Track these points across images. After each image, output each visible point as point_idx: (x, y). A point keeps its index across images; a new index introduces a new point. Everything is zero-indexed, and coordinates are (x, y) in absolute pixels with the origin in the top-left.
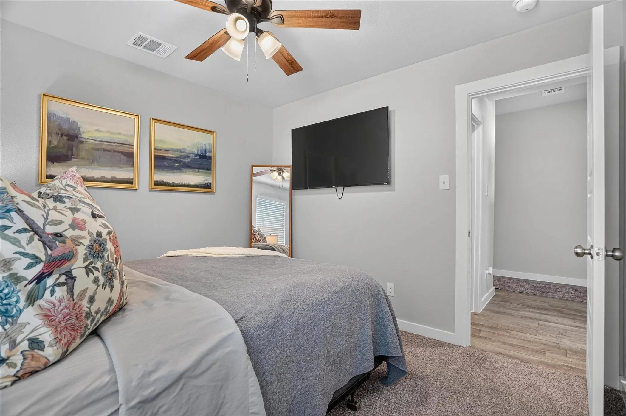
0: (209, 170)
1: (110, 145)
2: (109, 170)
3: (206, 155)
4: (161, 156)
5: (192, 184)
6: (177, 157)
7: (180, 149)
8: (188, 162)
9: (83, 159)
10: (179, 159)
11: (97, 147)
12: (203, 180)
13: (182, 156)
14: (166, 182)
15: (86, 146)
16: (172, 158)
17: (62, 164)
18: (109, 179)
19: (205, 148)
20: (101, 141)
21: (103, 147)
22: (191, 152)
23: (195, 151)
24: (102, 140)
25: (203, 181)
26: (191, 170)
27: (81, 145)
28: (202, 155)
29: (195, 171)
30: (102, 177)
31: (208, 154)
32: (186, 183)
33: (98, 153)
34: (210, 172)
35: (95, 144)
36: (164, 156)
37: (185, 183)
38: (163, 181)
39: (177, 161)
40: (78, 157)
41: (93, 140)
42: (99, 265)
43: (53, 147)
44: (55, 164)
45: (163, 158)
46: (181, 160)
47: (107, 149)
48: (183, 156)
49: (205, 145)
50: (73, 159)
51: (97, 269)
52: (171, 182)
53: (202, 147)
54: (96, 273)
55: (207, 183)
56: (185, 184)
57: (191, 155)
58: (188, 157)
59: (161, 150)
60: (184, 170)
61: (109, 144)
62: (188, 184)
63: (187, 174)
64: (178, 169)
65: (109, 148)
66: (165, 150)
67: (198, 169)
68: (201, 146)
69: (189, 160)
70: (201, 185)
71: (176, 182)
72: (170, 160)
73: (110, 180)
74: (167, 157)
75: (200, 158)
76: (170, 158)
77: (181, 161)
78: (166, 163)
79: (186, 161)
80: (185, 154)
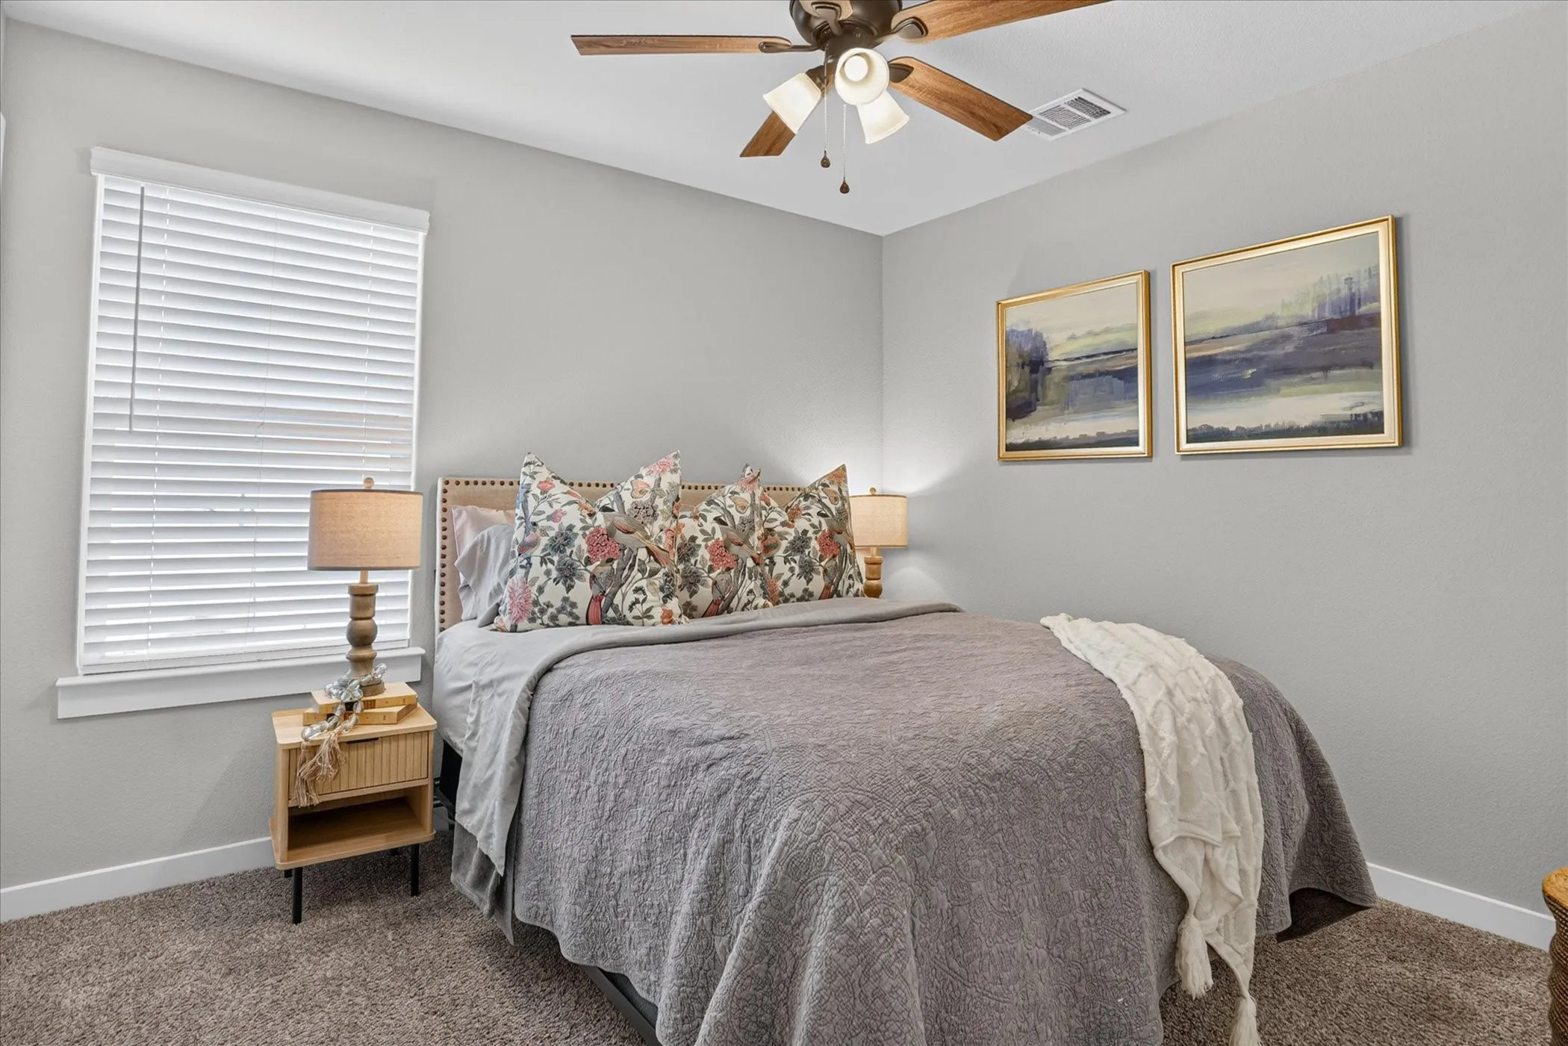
0: (1370, 366)
1: (1093, 362)
2: (1093, 418)
3: (1357, 312)
4: (1203, 357)
5: (1304, 423)
6: (1249, 350)
7: (1258, 323)
8: (1287, 355)
9: (1052, 403)
10: (1255, 353)
11: (1072, 373)
12: (1348, 404)
13: (1263, 341)
14: (1218, 430)
15: (1056, 377)
16: (1232, 357)
17: (1024, 420)
18: (1093, 438)
19: (1350, 289)
20: (1078, 359)
21: (1081, 369)
22: (1296, 321)
23: (1309, 311)
24: (1078, 356)
25: (1344, 409)
26: (1297, 379)
27: (1049, 376)
28: (1340, 317)
29: (1313, 379)
30: (1100, 434)
31: (1364, 309)
32: (1281, 423)
33: (1074, 384)
34: (1375, 370)
35: (1070, 368)
36: (1210, 356)
37: (1277, 424)
38: (1212, 428)
39: (1248, 362)
40: (1046, 402)
41: (1065, 360)
42: (556, 558)
43: (1015, 391)
44: (1017, 421)
45: (1209, 362)
46: (1263, 353)
47: (1085, 372)
48: (1266, 340)
49: (1349, 280)
50: (1039, 408)
51: (552, 562)
52: (1232, 428)
53: (1339, 290)
54: (550, 565)
55: (1365, 415)
56: (1279, 428)
57: (1295, 331)
58: (1286, 338)
59: (1201, 341)
60: (1272, 383)
61: (1089, 360)
62: (1287, 426)
63: (1284, 396)
64: (1255, 385)
65: (1091, 369)
66: (1213, 338)
67: (1325, 369)
68: (1334, 287)
69: (1289, 348)
70: (1339, 422)
71: (1250, 424)
72: (1229, 362)
73: (1093, 441)
74: (1220, 357)
75: (1331, 331)
76: (1228, 358)
77: (1261, 358)
78: (1217, 375)
79: (1279, 352)
80: (1278, 332)
